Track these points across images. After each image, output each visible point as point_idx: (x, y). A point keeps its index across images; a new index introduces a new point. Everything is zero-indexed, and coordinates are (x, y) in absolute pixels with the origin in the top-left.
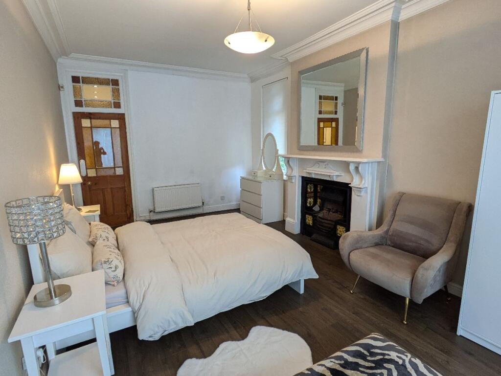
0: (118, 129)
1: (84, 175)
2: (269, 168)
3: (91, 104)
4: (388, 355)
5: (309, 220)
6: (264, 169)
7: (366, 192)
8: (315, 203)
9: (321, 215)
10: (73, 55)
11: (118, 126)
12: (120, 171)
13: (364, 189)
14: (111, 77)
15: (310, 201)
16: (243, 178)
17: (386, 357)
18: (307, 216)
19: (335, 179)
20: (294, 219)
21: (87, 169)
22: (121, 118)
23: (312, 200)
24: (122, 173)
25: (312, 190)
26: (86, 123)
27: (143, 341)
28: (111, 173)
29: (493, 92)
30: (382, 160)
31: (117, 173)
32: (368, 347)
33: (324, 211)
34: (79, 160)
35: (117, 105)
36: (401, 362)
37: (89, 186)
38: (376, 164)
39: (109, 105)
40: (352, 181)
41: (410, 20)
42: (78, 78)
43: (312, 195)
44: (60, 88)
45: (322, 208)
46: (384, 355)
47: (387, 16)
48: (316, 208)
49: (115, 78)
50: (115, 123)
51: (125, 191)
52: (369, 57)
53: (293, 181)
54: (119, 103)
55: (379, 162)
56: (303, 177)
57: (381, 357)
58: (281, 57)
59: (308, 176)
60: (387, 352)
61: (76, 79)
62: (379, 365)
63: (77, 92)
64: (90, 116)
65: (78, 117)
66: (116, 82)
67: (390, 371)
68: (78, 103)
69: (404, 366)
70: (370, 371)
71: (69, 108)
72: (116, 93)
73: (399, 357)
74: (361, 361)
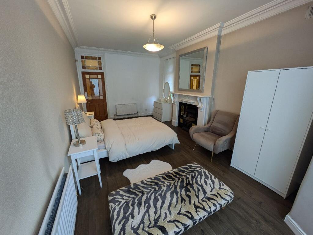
0: (101, 79)
1: (87, 99)
2: (166, 97)
3: (89, 68)
5: (182, 121)
6: (164, 98)
7: (204, 110)
8: (184, 114)
9: (186, 119)
10: (82, 47)
11: (101, 78)
12: (102, 98)
14: (98, 56)
15: (182, 112)
16: (155, 102)
17: (196, 169)
18: (181, 119)
19: (192, 104)
20: (175, 120)
21: (88, 96)
22: (102, 74)
23: (183, 112)
25: (183, 108)
26: (87, 76)
28: (98, 98)
29: (249, 72)
30: (211, 96)
31: (101, 98)
32: (190, 166)
33: (188, 117)
34: (85, 92)
35: (101, 69)
36: (200, 171)
37: (89, 103)
38: (208, 98)
39: (97, 69)
40: (198, 105)
41: (225, 35)
42: (84, 56)
43: (183, 110)
44: (76, 61)
45: (187, 116)
46: (195, 169)
47: (216, 33)
48: (185, 116)
49: (100, 56)
50: (100, 77)
51: (104, 106)
52: (208, 51)
53: (175, 104)
54: (101, 68)
55: (210, 97)
56: (179, 102)
58: (172, 48)
59: (181, 102)
61: (82, 57)
62: (192, 171)
63: (83, 63)
64: (89, 73)
65: (84, 74)
66: (100, 59)
67: (195, 173)
68: (84, 68)
69: (201, 172)
70: (188, 173)
71: (80, 70)
72: (100, 63)
73: (200, 170)
74: (186, 170)
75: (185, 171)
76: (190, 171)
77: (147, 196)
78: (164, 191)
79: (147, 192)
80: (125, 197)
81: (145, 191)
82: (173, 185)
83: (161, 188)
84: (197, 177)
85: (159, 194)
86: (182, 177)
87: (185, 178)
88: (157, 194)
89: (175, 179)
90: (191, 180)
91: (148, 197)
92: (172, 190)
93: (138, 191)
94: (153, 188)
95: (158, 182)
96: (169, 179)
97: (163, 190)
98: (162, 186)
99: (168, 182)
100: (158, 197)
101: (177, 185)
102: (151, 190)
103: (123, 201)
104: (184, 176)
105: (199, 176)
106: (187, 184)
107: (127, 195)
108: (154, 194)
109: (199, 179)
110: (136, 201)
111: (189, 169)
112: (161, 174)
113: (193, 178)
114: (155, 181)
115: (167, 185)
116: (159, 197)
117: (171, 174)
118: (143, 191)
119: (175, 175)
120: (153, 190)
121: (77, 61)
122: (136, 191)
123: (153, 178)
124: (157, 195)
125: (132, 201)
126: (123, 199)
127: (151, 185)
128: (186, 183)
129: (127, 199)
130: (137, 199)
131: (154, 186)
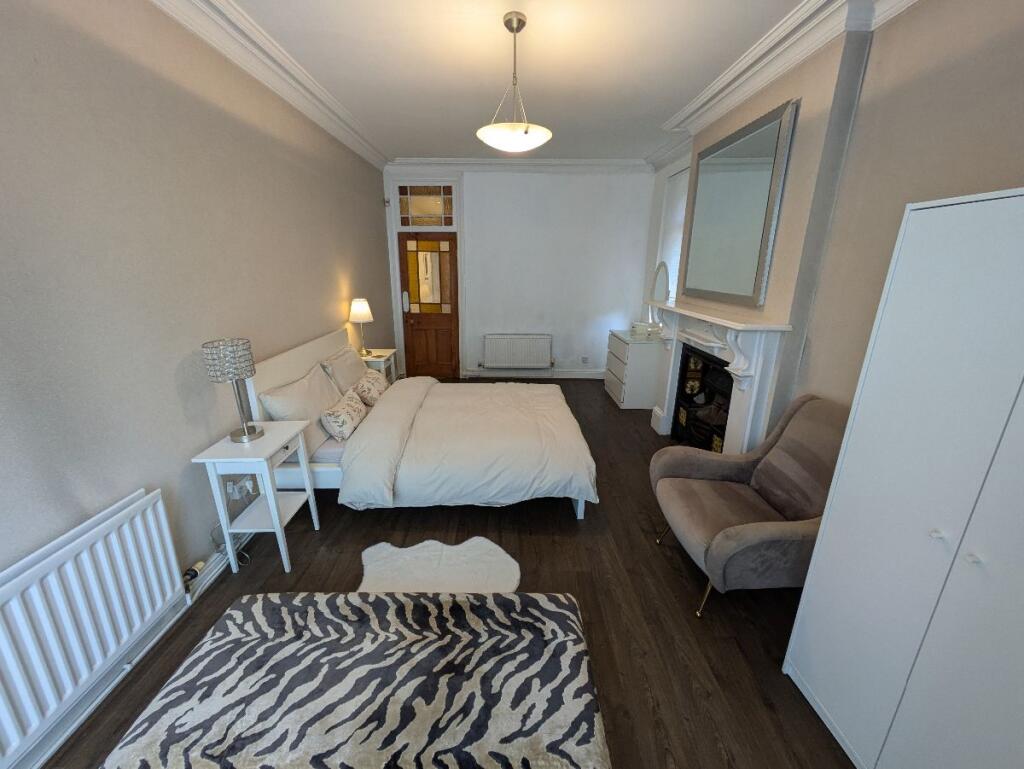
0: (448, 253)
1: (406, 310)
3: (418, 221)
4: (544, 623)
5: (683, 418)
6: (651, 321)
7: (751, 386)
8: (701, 389)
11: (448, 250)
12: (446, 309)
13: (749, 379)
14: (442, 184)
15: (693, 385)
16: (613, 335)
17: (538, 625)
20: (663, 409)
21: (410, 303)
22: (452, 238)
23: (696, 384)
24: (449, 312)
25: (699, 367)
26: (411, 246)
27: (342, 505)
30: (790, 328)
31: (444, 311)
33: (712, 407)
34: (402, 292)
35: (449, 221)
36: (548, 636)
37: (412, 325)
38: (779, 334)
39: (438, 221)
40: (733, 360)
42: (406, 188)
43: (698, 375)
44: (385, 202)
45: (709, 400)
46: (538, 619)
48: (700, 399)
49: (449, 184)
50: (445, 246)
51: (451, 335)
53: (669, 348)
54: (451, 218)
56: (684, 344)
57: (531, 621)
59: (693, 345)
60: (545, 619)
61: (403, 190)
62: (516, 626)
63: (404, 207)
64: (416, 236)
65: (403, 238)
66: (448, 190)
67: (521, 638)
68: (405, 222)
69: (546, 643)
70: (496, 627)
71: (394, 228)
72: (448, 204)
73: (553, 632)
74: (499, 614)
75: (492, 614)
76: (509, 624)
77: (299, 650)
78: (357, 656)
79: (313, 635)
80: (249, 626)
81: (310, 630)
82: (401, 649)
83: (361, 641)
84: (513, 657)
85: (336, 658)
86: (458, 632)
87: (466, 637)
88: (330, 654)
89: (429, 628)
90: (475, 660)
91: (299, 655)
92: (383, 664)
93: (295, 623)
94: (339, 629)
95: (372, 616)
96: (410, 621)
97: (361, 650)
98: (369, 636)
99: (397, 632)
100: (323, 665)
101: (414, 655)
102: (329, 635)
103: (235, 634)
104: (473, 632)
105: (524, 657)
106: (450, 668)
107: (261, 620)
108: (323, 650)
109: (509, 667)
110: (260, 652)
111: (514, 615)
112: (406, 595)
113: (495, 650)
114: (368, 610)
115: (387, 637)
116: (325, 670)
117: (439, 606)
118: (306, 627)
119: (446, 614)
120: (334, 636)
121: (388, 202)
122: (293, 619)
123: (371, 599)
124: (324, 660)
125: (252, 647)
126: (241, 627)
127: (345, 618)
128: (450, 664)
129: (248, 634)
130: (269, 644)
131: (346, 626)
